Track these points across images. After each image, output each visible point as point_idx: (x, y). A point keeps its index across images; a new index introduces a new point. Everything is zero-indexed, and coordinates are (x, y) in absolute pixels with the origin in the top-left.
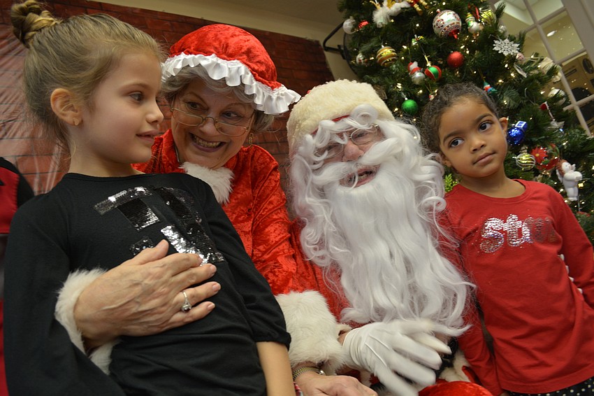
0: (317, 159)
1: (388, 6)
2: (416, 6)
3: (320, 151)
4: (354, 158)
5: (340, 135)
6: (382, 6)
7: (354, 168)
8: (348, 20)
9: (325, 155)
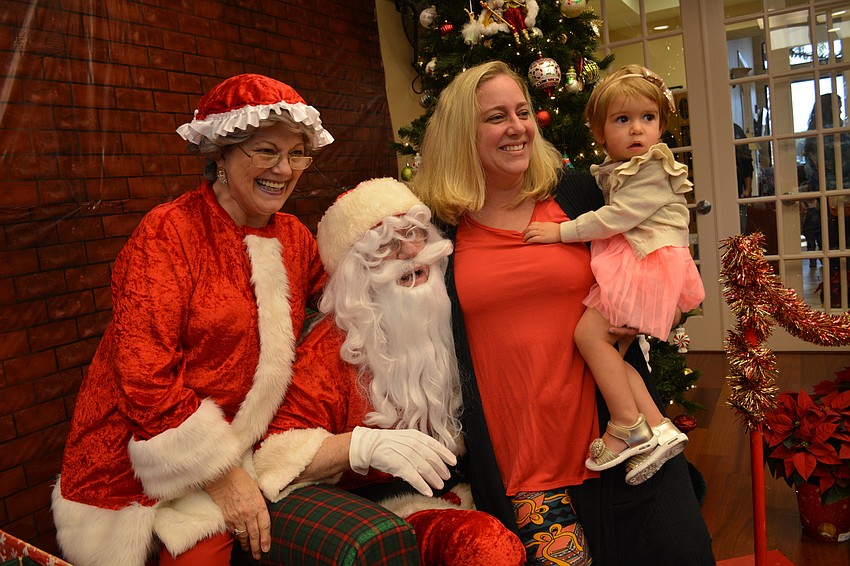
0: (377, 256)
1: (484, 22)
2: (516, 35)
3: (382, 247)
4: (410, 257)
5: (403, 232)
6: (476, 18)
7: (411, 266)
8: (429, 10)
9: (387, 252)
